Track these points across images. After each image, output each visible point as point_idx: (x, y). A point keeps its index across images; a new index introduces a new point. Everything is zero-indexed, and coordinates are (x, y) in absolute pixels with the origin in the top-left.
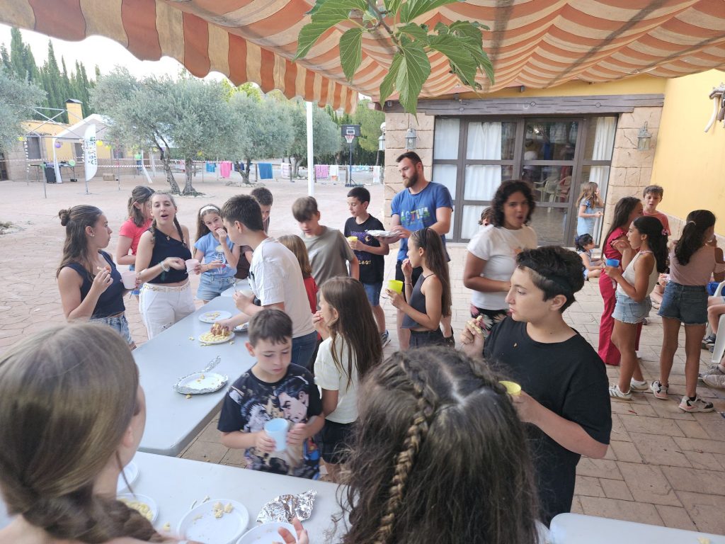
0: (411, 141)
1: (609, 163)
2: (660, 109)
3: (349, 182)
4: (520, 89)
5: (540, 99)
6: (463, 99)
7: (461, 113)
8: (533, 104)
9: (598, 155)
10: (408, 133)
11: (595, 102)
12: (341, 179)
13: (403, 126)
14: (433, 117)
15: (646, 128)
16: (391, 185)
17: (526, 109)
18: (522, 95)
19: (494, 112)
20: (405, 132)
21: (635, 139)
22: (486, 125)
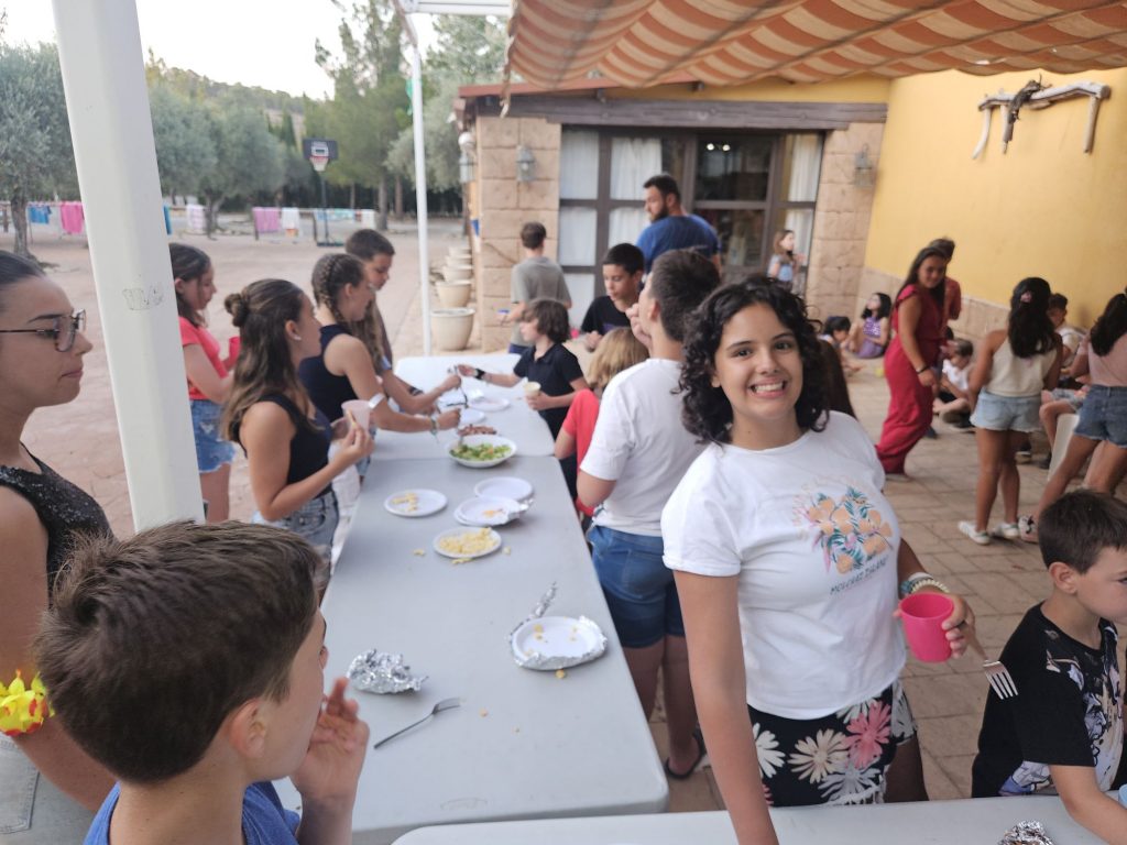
0: (525, 166)
1: (812, 205)
2: (880, 126)
3: (321, 239)
4: (695, 86)
5: (724, 103)
6: (609, 98)
7: (604, 121)
8: (713, 111)
9: (797, 192)
10: (519, 153)
11: (799, 112)
12: (305, 234)
13: (508, 140)
14: (557, 129)
15: (863, 155)
16: (495, 242)
17: (702, 119)
18: (697, 96)
19: (656, 121)
20: (512, 151)
21: (851, 168)
22: (638, 143)
